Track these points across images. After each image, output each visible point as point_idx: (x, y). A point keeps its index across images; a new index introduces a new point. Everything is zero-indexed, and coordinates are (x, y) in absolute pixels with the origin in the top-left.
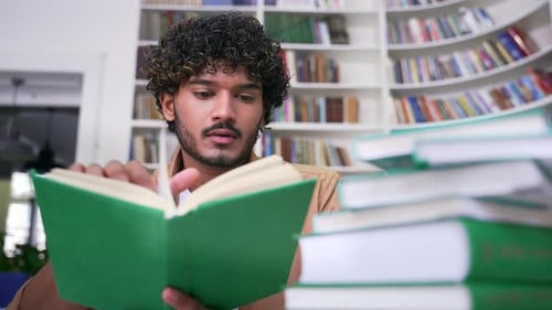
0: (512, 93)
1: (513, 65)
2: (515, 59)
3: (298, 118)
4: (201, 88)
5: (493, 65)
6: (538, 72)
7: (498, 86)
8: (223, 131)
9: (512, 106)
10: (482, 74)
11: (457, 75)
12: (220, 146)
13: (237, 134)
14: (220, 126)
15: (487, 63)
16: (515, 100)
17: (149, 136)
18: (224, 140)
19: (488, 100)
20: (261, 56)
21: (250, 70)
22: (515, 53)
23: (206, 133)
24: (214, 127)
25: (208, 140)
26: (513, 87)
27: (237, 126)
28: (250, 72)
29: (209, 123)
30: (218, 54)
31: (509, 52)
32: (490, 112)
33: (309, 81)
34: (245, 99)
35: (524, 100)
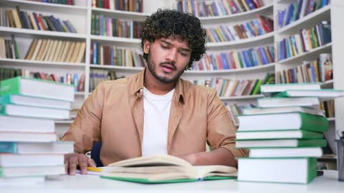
0: (247, 29)
1: (249, 12)
2: (251, 9)
3: (115, 34)
4: (165, 45)
5: (237, 11)
6: (263, 18)
7: (239, 24)
8: (169, 65)
9: (247, 37)
10: (231, 15)
11: (216, 14)
12: (166, 73)
13: (174, 69)
14: (169, 63)
15: (235, 9)
16: (248, 33)
17: (10, 38)
18: (168, 70)
19: (233, 32)
20: (196, 38)
21: (189, 43)
22: (251, 5)
23: (162, 65)
24: (165, 63)
25: (161, 68)
26: (248, 25)
27: (175, 65)
28: (189, 44)
29: (164, 61)
30: (177, 32)
31: (248, 4)
32: (234, 39)
33: (123, 10)
34: (183, 54)
35: (254, 34)
